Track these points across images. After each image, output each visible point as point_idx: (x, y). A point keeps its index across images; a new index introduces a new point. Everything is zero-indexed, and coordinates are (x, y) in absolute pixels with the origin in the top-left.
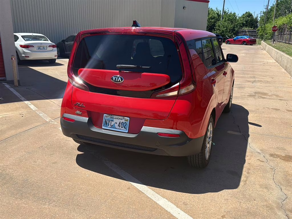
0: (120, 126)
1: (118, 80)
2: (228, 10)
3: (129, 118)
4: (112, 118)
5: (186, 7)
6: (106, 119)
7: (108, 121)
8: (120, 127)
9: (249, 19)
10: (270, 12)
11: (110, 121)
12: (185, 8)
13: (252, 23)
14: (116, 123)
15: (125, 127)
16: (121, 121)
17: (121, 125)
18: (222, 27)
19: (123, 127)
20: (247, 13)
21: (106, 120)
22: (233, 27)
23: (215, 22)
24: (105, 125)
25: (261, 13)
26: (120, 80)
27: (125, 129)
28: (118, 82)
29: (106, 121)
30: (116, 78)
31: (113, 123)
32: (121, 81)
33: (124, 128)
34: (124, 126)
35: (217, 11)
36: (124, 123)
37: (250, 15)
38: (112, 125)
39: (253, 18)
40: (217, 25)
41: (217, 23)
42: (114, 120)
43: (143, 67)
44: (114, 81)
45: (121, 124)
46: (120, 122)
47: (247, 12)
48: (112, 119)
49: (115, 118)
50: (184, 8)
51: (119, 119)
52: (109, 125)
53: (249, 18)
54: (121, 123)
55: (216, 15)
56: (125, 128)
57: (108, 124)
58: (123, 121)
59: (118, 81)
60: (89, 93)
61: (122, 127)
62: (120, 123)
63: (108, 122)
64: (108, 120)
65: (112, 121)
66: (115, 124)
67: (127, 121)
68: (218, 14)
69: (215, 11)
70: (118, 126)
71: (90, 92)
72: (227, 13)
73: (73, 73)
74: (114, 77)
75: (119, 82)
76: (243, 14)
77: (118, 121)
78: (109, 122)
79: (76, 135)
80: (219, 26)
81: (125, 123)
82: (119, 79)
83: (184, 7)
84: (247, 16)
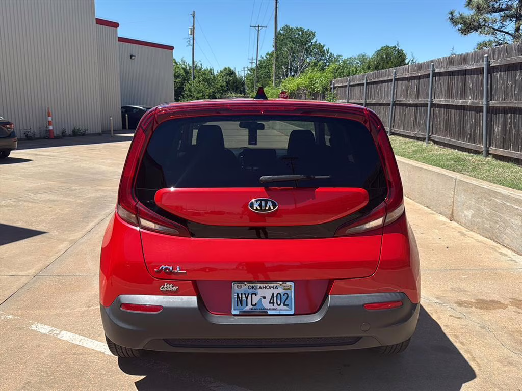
0: (273, 303)
1: (266, 206)
2: (201, 64)
3: (292, 284)
4: (253, 287)
5: (135, 56)
6: (239, 292)
7: (244, 296)
8: (275, 304)
9: (231, 79)
10: (259, 68)
11: (250, 296)
12: (133, 57)
13: (236, 86)
14: (264, 298)
15: (286, 304)
16: (276, 292)
17: (275, 301)
18: (195, 91)
19: (282, 304)
20: (226, 69)
21: (238, 294)
22: (213, 92)
23: (182, 84)
24: (237, 306)
25: (244, 70)
26: (270, 206)
27: (285, 307)
28: (265, 210)
29: (240, 296)
30: (261, 203)
31: (256, 299)
32: (272, 208)
33: (284, 305)
34: (283, 301)
35: (184, 64)
36: (282, 295)
37: (231, 73)
38: (254, 304)
39: (236, 78)
40: (186, 88)
41: (185, 85)
42: (259, 291)
43: (316, 177)
44: (257, 209)
45: (275, 299)
46: (273, 294)
47: (227, 67)
48: (251, 291)
49: (260, 287)
50: (131, 58)
51: (271, 287)
52: (247, 305)
53: (230, 77)
54: (275, 295)
55: (182, 71)
56: (288, 305)
57: (244, 303)
58: (280, 290)
59: (267, 208)
60: (191, 241)
61: (279, 303)
62: (273, 296)
63: (244, 298)
64: (245, 294)
65: (254, 296)
66: (263, 300)
67: (289, 289)
68: (184, 70)
69: (180, 64)
70: (270, 303)
71: (192, 238)
72: (200, 69)
73: (137, 200)
74: (257, 201)
75: (267, 210)
76: (221, 71)
77: (268, 293)
78: (247, 298)
79: (163, 339)
80: (190, 90)
81: (284, 295)
82: (268, 205)
83: (131, 56)
84: (228, 74)
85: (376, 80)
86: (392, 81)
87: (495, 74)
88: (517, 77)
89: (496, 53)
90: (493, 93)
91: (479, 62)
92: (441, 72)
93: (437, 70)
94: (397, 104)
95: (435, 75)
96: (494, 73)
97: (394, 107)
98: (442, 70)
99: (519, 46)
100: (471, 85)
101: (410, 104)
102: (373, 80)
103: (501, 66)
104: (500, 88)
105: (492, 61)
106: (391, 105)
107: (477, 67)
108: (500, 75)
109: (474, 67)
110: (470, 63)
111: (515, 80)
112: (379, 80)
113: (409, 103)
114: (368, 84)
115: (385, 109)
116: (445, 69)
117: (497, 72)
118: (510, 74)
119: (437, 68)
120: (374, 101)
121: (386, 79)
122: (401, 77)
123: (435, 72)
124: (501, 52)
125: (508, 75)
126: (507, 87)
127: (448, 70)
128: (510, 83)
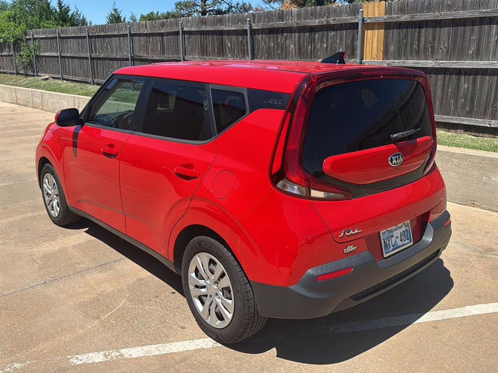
0: (402, 240)
4: (390, 231)
16: (402, 230)
17: (403, 238)
19: (406, 239)
21: (384, 240)
27: (408, 241)
31: (393, 241)
34: (406, 236)
36: (405, 231)
38: (393, 244)
42: (394, 233)
45: (402, 236)
48: (390, 234)
49: (394, 230)
51: (399, 228)
54: (402, 233)
58: (404, 228)
59: (400, 161)
63: (388, 242)
64: (388, 239)
65: (392, 238)
66: (397, 239)
67: (407, 226)
74: (394, 156)
77: (398, 233)
79: (351, 297)
85: (102, 34)
86: (127, 36)
87: (257, 36)
88: (279, 40)
89: (257, 18)
90: (255, 52)
91: (238, 24)
92: (191, 31)
93: (185, 29)
94: (136, 60)
95: (184, 33)
96: (255, 35)
97: (132, 62)
98: (193, 29)
99: (279, 13)
100: (229, 44)
101: (154, 60)
102: (97, 34)
103: (262, 30)
104: (262, 48)
105: (253, 25)
106: (130, 60)
107: (236, 29)
108: (261, 37)
109: (233, 29)
110: (227, 25)
111: (277, 42)
112: (106, 34)
113: (153, 58)
114: (90, 37)
115: (119, 64)
116: (197, 28)
117: (258, 34)
118: (272, 37)
119: (186, 27)
120: (102, 56)
121: (116, 33)
122: (137, 32)
123: (184, 30)
124: (261, 17)
125: (269, 38)
126: (269, 48)
127: (200, 30)
128: (272, 44)
